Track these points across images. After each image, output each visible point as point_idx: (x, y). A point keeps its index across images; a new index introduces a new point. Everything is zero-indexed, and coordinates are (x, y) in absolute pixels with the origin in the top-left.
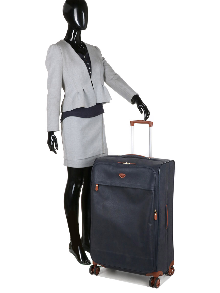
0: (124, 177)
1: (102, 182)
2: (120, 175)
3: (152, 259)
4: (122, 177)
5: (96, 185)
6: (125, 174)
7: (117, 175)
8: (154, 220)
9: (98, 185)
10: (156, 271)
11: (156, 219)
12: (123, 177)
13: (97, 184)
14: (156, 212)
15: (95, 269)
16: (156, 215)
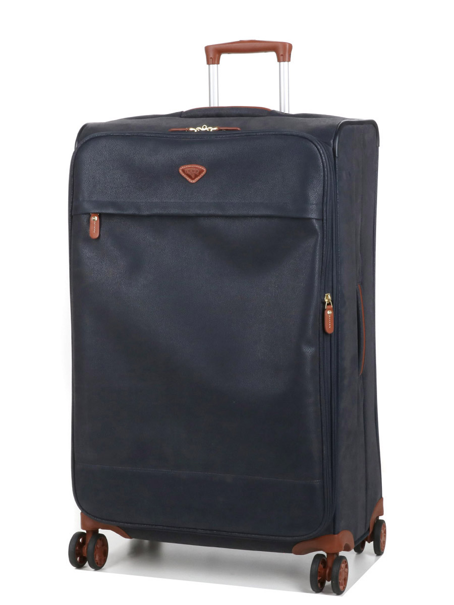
0: (199, 177)
1: (114, 204)
2: (183, 171)
3: (317, 482)
4: (193, 177)
5: (90, 216)
6: (202, 165)
7: (172, 173)
8: (321, 332)
9: (100, 216)
10: (333, 530)
11: (329, 327)
12: (196, 176)
13: (95, 214)
14: (329, 304)
15: (91, 547)
16: (329, 312)
